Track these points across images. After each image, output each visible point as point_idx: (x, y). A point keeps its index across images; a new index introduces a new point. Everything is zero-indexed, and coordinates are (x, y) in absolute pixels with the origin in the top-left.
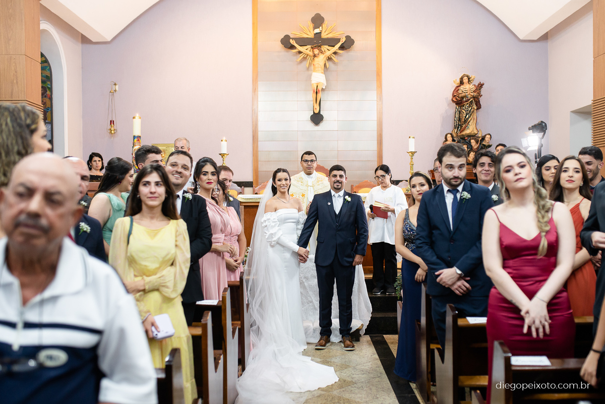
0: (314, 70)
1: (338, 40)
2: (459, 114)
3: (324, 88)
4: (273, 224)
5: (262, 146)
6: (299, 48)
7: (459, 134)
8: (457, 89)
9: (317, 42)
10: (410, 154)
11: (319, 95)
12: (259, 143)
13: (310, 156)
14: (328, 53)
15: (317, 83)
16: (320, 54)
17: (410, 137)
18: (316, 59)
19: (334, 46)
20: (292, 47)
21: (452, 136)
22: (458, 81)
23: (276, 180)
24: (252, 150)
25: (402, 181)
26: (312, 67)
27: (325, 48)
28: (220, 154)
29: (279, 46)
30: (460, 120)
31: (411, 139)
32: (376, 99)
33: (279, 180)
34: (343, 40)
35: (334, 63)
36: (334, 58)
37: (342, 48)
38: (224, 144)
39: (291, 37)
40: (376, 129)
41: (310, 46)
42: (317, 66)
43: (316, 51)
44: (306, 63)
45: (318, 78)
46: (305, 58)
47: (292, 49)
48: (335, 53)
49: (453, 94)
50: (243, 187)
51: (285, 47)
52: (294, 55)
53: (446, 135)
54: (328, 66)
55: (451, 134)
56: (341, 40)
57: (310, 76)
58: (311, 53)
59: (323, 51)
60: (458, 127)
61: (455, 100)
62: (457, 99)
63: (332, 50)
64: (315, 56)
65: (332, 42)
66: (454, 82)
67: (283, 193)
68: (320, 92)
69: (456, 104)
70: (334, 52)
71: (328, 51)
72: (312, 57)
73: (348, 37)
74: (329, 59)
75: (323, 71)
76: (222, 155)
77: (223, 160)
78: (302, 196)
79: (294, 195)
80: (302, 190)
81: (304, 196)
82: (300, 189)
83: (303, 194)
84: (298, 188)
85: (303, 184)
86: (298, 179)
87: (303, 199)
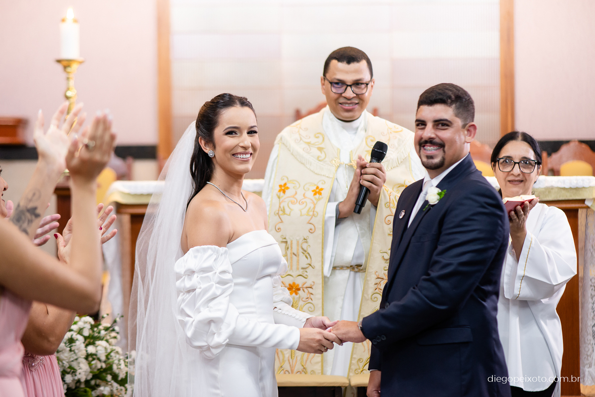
4: (216, 289)
13: (354, 66)
23: (218, 132)
28: (58, 61)
33: (230, 132)
38: (70, 29)
50: (131, 160)
67: (236, 177)
76: (65, 64)
77: (68, 79)
78: (315, 194)
79: (288, 188)
80: (316, 174)
81: (320, 194)
82: (312, 171)
83: (317, 188)
84: (306, 167)
85: (323, 156)
86: (310, 137)
87: (315, 202)
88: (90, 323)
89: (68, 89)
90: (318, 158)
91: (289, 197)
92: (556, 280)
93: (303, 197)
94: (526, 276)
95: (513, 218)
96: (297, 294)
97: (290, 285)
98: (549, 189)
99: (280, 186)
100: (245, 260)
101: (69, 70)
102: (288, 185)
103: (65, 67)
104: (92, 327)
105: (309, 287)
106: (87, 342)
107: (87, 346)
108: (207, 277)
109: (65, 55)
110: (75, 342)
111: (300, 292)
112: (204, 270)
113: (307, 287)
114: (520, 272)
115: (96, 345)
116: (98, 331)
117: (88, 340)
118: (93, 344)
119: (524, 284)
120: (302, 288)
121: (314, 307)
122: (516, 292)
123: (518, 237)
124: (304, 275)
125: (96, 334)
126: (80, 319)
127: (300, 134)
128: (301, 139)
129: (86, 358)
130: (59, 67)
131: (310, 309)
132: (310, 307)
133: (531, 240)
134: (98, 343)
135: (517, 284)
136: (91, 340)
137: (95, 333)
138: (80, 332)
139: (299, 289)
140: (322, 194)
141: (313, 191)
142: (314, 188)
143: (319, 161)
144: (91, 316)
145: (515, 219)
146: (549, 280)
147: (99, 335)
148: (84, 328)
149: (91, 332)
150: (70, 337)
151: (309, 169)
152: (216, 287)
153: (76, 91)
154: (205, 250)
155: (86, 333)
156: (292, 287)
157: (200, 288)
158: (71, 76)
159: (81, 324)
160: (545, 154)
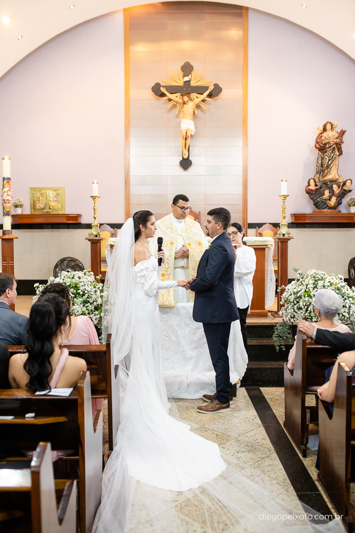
0: (183, 117)
1: (207, 88)
2: (322, 160)
3: (193, 134)
5: (135, 190)
6: (169, 96)
7: (321, 180)
8: (320, 136)
9: (187, 90)
10: (282, 197)
11: (189, 141)
12: (131, 187)
14: (197, 101)
15: (187, 130)
16: (189, 101)
17: (282, 181)
18: (185, 106)
19: (202, 94)
20: (163, 95)
21: (315, 182)
22: (322, 128)
24: (124, 194)
25: (265, 224)
26: (182, 115)
27: (193, 95)
28: (91, 197)
29: (150, 95)
30: (322, 165)
31: (284, 182)
32: (242, 145)
34: (211, 88)
35: (202, 110)
36: (203, 105)
37: (210, 96)
38: (95, 186)
39: (162, 85)
40: (242, 174)
41: (180, 94)
42: (186, 113)
43: (186, 98)
44: (176, 111)
45: (188, 124)
46: (174, 106)
47: (162, 97)
48: (203, 101)
49: (316, 140)
50: (115, 229)
51: (156, 94)
52: (165, 103)
53: (309, 180)
54: (196, 114)
55: (314, 179)
56: (209, 88)
57: (179, 123)
58: (181, 101)
59: (192, 98)
60: (321, 173)
61: (318, 146)
62: (320, 145)
63: (201, 97)
64: (184, 103)
65: (200, 90)
66: (317, 129)
68: (189, 138)
69: (319, 150)
70: (202, 99)
71: (197, 98)
72: (182, 105)
73: (216, 85)
74: (198, 106)
75: (192, 118)
76: (94, 198)
77: (95, 203)
80: (171, 237)
81: (173, 244)
86: (167, 225)
87: (171, 247)
89: (95, 206)
93: (167, 245)
97: (162, 274)
103: (94, 199)
104: (103, 287)
105: (168, 275)
109: (94, 195)
111: (165, 276)
112: (146, 269)
128: (165, 225)
129: (101, 297)
130: (92, 199)
138: (99, 288)
141: (170, 243)
144: (101, 283)
151: (168, 235)
153: (97, 207)
155: (101, 289)
159: (99, 286)
160: (257, 228)
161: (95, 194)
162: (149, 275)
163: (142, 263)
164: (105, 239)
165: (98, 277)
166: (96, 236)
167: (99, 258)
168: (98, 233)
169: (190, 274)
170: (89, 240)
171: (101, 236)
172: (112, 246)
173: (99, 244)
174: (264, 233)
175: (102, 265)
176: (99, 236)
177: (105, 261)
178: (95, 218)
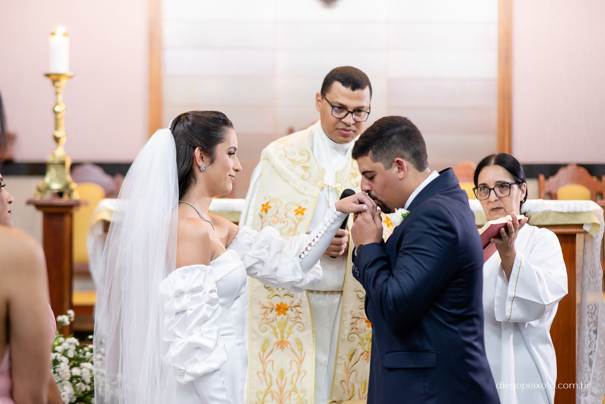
4: (207, 310)
13: (357, 92)
28: (46, 76)
38: (60, 43)
76: (54, 78)
77: (57, 93)
78: (297, 214)
79: (270, 207)
80: (301, 193)
81: (302, 214)
82: (296, 190)
83: (300, 207)
84: (290, 185)
85: (307, 175)
86: (295, 154)
87: (297, 222)
88: (75, 344)
89: (57, 104)
90: (302, 177)
91: (271, 216)
92: (547, 300)
93: (284, 217)
94: (517, 297)
95: (502, 236)
96: (285, 314)
97: (277, 305)
98: (547, 214)
99: (263, 205)
100: (226, 280)
101: (58, 84)
102: (270, 204)
103: (54, 82)
104: (77, 348)
105: (297, 306)
106: (71, 364)
107: (71, 368)
108: (198, 297)
109: (53, 70)
110: (59, 364)
111: (289, 312)
112: (193, 291)
113: (295, 306)
114: (511, 293)
115: (81, 367)
116: (83, 352)
117: (73, 362)
118: (78, 366)
119: (515, 305)
120: (290, 307)
121: (304, 326)
122: (508, 314)
123: (508, 257)
124: (290, 294)
125: (81, 356)
126: (65, 340)
127: (285, 151)
128: (286, 156)
129: (71, 380)
130: (48, 82)
131: (300, 329)
132: (300, 327)
133: (520, 259)
134: (83, 364)
135: (508, 306)
136: (76, 362)
137: (80, 354)
138: (65, 353)
139: (287, 309)
140: (304, 214)
141: (295, 211)
142: (297, 208)
143: (304, 180)
144: (76, 337)
145: (505, 237)
146: (541, 300)
147: (84, 357)
148: (69, 349)
149: (76, 353)
150: (54, 358)
151: (293, 187)
152: (207, 308)
153: (64, 106)
154: (193, 270)
155: (71, 354)
156: (280, 307)
157: (191, 310)
158: (60, 90)
159: (65, 345)
160: (542, 177)
161: (60, 66)
162: (197, 311)
163: (186, 271)
164: (86, 204)
165: (65, 319)
166: (60, 194)
167: (66, 264)
168: (67, 186)
169: (348, 310)
170: (39, 206)
171: (76, 196)
172: (106, 225)
173: (67, 219)
174: (561, 192)
175: (77, 285)
176: (70, 195)
177: (86, 274)
178: (57, 140)
